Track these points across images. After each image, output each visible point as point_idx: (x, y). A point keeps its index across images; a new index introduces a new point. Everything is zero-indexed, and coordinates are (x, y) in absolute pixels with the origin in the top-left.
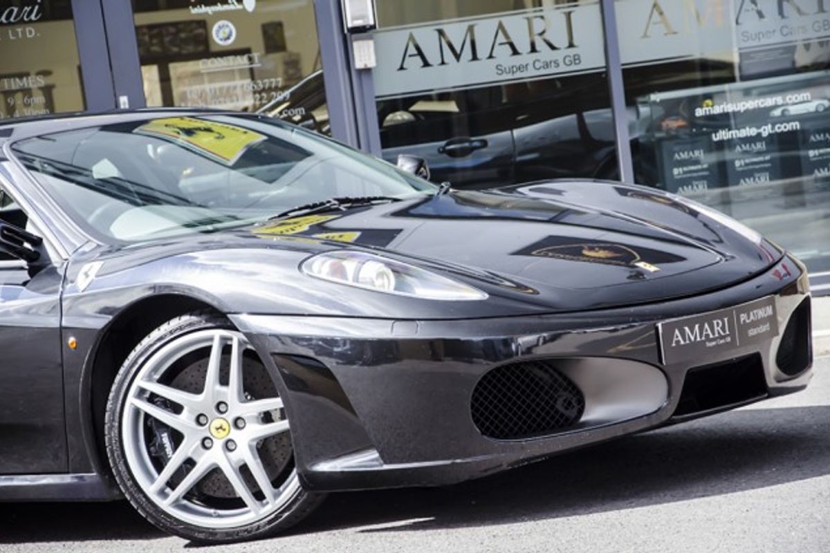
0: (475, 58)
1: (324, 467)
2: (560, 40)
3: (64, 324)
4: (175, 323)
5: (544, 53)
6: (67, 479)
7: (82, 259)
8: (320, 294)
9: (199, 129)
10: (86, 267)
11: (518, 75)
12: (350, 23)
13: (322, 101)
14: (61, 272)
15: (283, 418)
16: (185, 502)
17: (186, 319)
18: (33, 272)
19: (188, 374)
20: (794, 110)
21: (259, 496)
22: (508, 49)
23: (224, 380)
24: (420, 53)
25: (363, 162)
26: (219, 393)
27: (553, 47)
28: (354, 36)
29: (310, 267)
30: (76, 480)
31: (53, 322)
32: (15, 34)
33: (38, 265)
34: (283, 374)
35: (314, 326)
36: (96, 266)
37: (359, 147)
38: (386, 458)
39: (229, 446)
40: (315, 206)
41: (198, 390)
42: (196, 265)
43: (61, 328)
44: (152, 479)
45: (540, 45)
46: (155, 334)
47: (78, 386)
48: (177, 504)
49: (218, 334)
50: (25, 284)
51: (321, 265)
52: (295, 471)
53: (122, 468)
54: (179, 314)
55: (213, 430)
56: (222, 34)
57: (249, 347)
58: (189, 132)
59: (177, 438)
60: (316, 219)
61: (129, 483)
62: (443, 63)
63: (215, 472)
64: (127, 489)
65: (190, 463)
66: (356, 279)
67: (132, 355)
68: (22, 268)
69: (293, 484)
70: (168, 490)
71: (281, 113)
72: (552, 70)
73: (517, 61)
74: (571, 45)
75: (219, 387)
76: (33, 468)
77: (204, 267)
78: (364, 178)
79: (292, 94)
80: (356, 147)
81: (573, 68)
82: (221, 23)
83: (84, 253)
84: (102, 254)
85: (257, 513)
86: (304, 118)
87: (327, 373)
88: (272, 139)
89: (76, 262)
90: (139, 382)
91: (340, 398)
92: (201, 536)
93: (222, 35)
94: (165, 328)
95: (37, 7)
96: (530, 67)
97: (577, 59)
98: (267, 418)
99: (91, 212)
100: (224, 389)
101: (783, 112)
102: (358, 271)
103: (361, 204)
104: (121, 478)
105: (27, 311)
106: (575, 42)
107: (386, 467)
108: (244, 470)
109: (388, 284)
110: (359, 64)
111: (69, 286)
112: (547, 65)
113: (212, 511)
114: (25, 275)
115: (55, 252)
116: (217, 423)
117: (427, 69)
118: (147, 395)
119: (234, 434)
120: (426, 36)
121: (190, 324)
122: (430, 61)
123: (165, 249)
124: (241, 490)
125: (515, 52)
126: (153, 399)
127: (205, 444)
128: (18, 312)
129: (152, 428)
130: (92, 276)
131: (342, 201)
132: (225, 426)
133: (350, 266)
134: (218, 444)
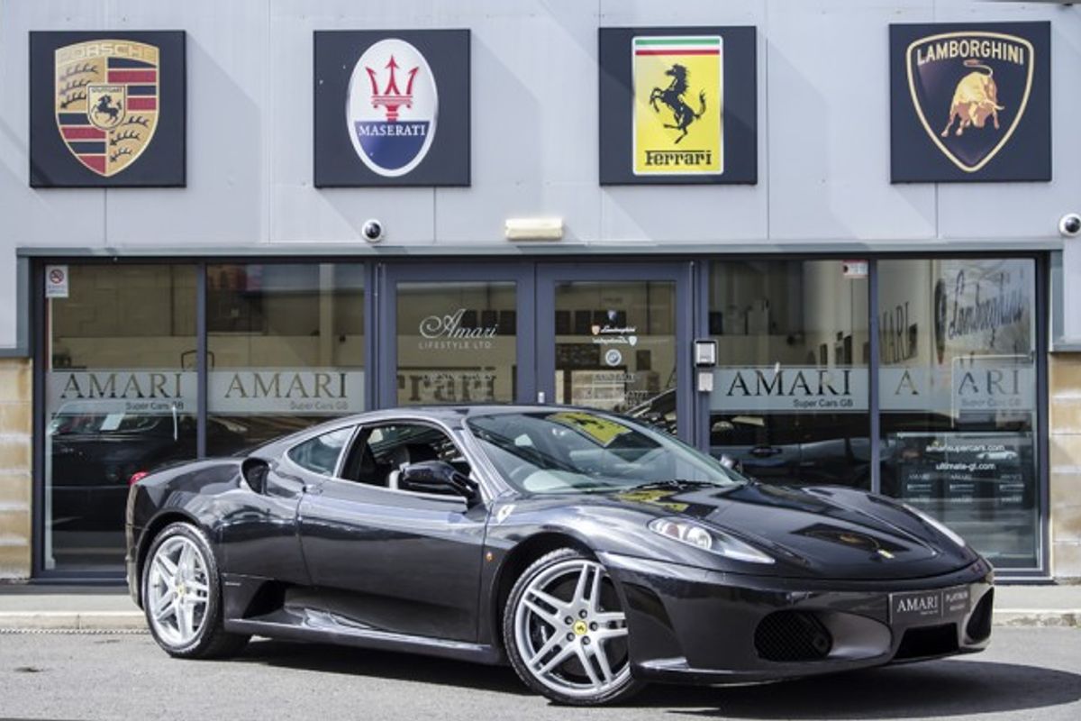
0: (780, 393)
1: (647, 665)
2: (840, 388)
3: (486, 543)
4: (558, 552)
5: (828, 396)
6: (475, 647)
7: (502, 501)
8: (658, 545)
9: (589, 421)
10: (505, 507)
11: (809, 408)
12: (699, 360)
13: (672, 409)
14: (488, 508)
15: (624, 626)
16: (552, 675)
17: (566, 551)
18: (470, 506)
19: (563, 588)
20: (992, 456)
21: (601, 677)
22: (803, 389)
23: (587, 595)
24: (743, 385)
25: (697, 456)
26: (583, 604)
27: (834, 392)
28: (700, 369)
29: (654, 526)
30: (480, 649)
31: (479, 541)
32: (478, 345)
33: (474, 503)
34: (628, 597)
35: (651, 567)
36: (511, 508)
37: (695, 444)
38: (691, 664)
39: (585, 641)
40: (661, 484)
41: (569, 600)
42: (578, 515)
43: (484, 546)
44: (531, 656)
45: (826, 390)
46: (545, 559)
47: (489, 586)
48: (545, 675)
49: (586, 563)
50: (464, 513)
51: (662, 526)
52: (628, 664)
53: (512, 645)
54: (562, 546)
55: (576, 630)
56: (612, 357)
57: (607, 575)
58: (583, 423)
59: (551, 631)
60: (665, 493)
61: (516, 657)
62: (758, 394)
63: (573, 657)
64: (514, 660)
65: (557, 649)
66: (685, 538)
67: (528, 571)
68: (462, 502)
69: (625, 672)
70: (541, 665)
71: (644, 414)
72: (832, 408)
73: (809, 398)
74: (847, 393)
75: (583, 600)
76: (453, 636)
77: (583, 517)
78: (696, 467)
79: (654, 402)
80: (692, 444)
81: (847, 408)
82: (612, 351)
83: (505, 498)
84: (517, 499)
85: (599, 688)
86: (659, 420)
87: (658, 600)
88: (635, 432)
89: (498, 503)
90: (530, 589)
91: (665, 618)
92: (560, 699)
93: (612, 359)
94: (552, 555)
95: (494, 330)
96: (817, 404)
97: (850, 403)
98: (613, 625)
99: (512, 470)
100: (586, 602)
101: (985, 457)
102: (687, 533)
103: (694, 486)
104: (511, 652)
105: (462, 532)
106: (850, 390)
107: (691, 670)
108: (593, 659)
109: (707, 545)
110: (701, 388)
111: (492, 518)
112: (829, 404)
113: (568, 683)
114: (464, 508)
115: (487, 495)
116: (579, 624)
117: (747, 397)
118: (534, 599)
119: (590, 633)
120: (749, 375)
121: (569, 555)
122: (750, 391)
123: (557, 501)
124: (590, 672)
125: (808, 392)
126: (538, 602)
127: (569, 637)
128: (457, 531)
129: (535, 622)
130: (508, 513)
131: (680, 482)
132: (584, 626)
133: (682, 529)
134: (578, 639)
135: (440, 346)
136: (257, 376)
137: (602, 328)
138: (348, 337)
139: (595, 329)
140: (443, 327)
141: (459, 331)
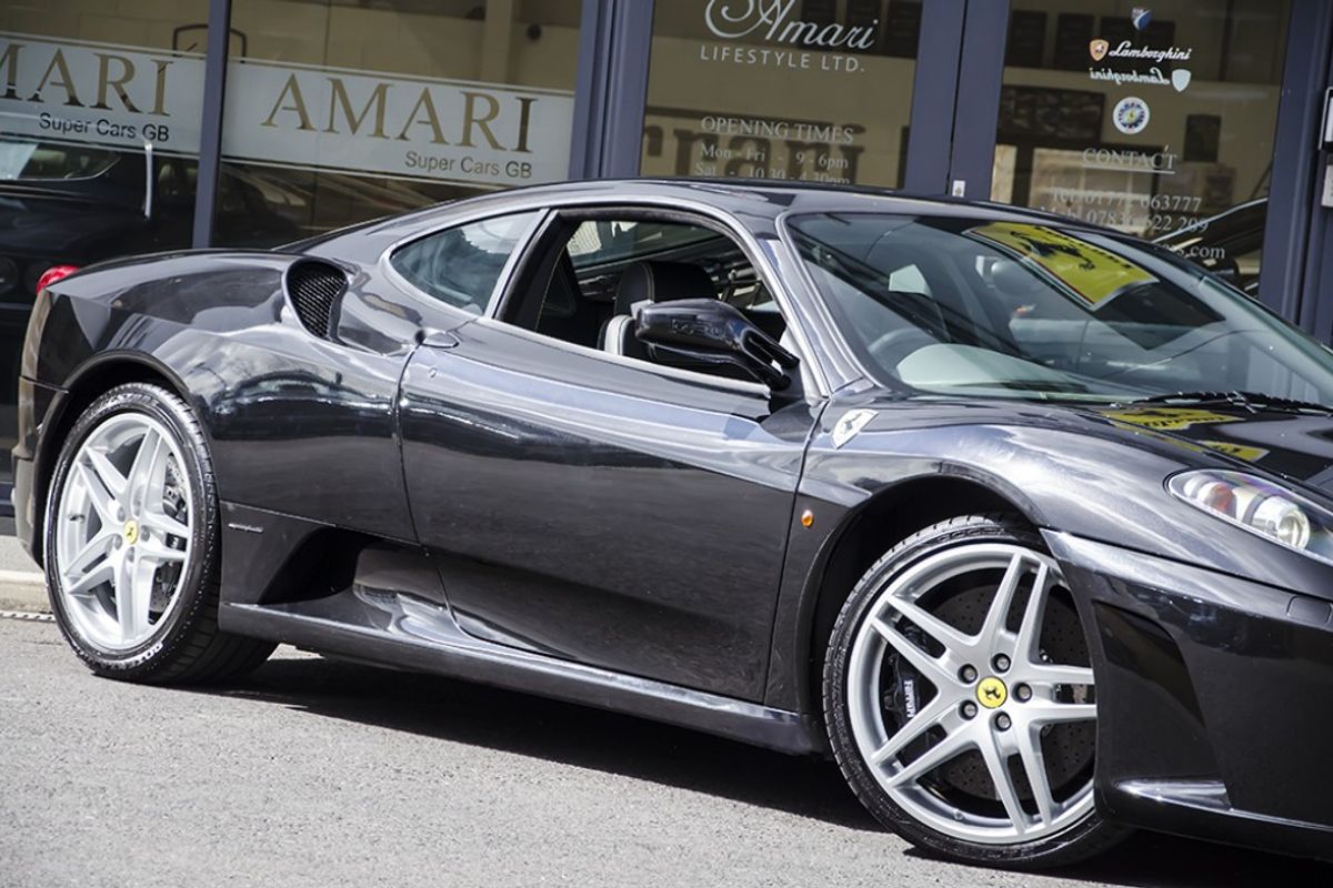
1: (1135, 789)
3: (802, 489)
4: (960, 523)
6: (759, 712)
7: (847, 402)
8: (1188, 529)
9: (1060, 248)
10: (851, 414)
13: (1253, 246)
14: (814, 414)
15: (1089, 700)
16: (918, 788)
17: (976, 521)
18: (776, 404)
19: (957, 603)
21: (1029, 806)
23: (1013, 623)
25: (1293, 343)
26: (1001, 639)
28: (1329, 158)
29: (1180, 487)
30: (770, 717)
31: (787, 482)
32: (830, 63)
33: (785, 399)
34: (1104, 636)
35: (1166, 575)
37: (1298, 322)
38: (1234, 799)
39: (999, 722)
40: (1209, 396)
41: (972, 628)
42: (1011, 447)
43: (797, 493)
44: (878, 743)
46: (928, 533)
47: (799, 585)
48: (905, 787)
49: (1019, 553)
50: (760, 420)
51: (1198, 488)
52: (1091, 783)
53: (839, 717)
54: (969, 511)
55: (982, 694)
56: (1128, 116)
57: (1061, 583)
58: (1046, 250)
59: (926, 691)
60: (1204, 416)
61: (845, 740)
63: (971, 754)
64: (839, 747)
65: (936, 733)
66: (1249, 518)
67: (889, 556)
68: (761, 397)
69: (1084, 802)
70: (897, 764)
71: (1187, 249)
75: (1002, 632)
76: (715, 684)
77: (1021, 451)
78: (1292, 370)
79: (1210, 223)
80: (1292, 320)
82: (1130, 100)
83: (852, 394)
84: (878, 400)
85: (1021, 831)
86: (1220, 265)
87: (1171, 648)
88: (1165, 284)
89: (838, 403)
90: (889, 597)
91: (1183, 690)
92: (931, 843)
93: (1126, 118)
94: (944, 527)
95: (870, 31)
98: (1065, 694)
99: (875, 337)
100: (1011, 637)
102: (1254, 507)
103: (1283, 409)
104: (834, 729)
105: (755, 459)
107: (1233, 812)
108: (1014, 764)
109: (1299, 538)
110: (1328, 199)
111: (820, 436)
113: (955, 811)
114: (762, 408)
115: (814, 383)
116: (990, 684)
118: (897, 619)
119: (1011, 707)
121: (982, 530)
123: (970, 414)
124: (1004, 792)
126: (904, 626)
127: (966, 710)
128: (743, 457)
129: (893, 670)
130: (856, 429)
131: (1252, 398)
132: (1001, 690)
133: (1243, 499)
134: (984, 716)
135: (745, 57)
136: (337, 85)
137: (1113, 47)
138: (545, 30)
139: (1098, 48)
140: (756, 15)
141: (792, 25)
